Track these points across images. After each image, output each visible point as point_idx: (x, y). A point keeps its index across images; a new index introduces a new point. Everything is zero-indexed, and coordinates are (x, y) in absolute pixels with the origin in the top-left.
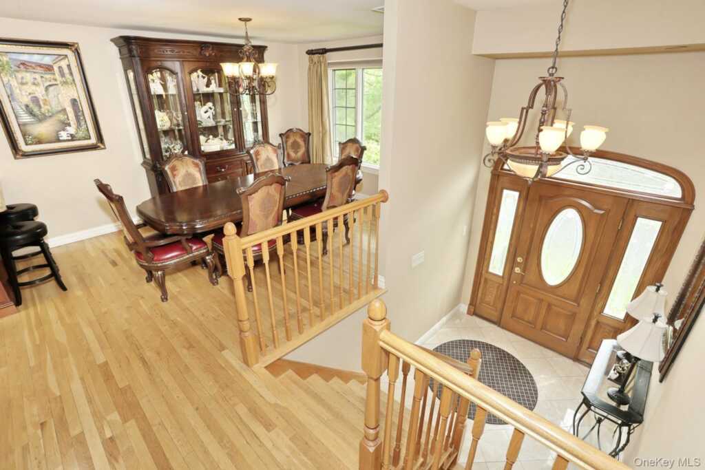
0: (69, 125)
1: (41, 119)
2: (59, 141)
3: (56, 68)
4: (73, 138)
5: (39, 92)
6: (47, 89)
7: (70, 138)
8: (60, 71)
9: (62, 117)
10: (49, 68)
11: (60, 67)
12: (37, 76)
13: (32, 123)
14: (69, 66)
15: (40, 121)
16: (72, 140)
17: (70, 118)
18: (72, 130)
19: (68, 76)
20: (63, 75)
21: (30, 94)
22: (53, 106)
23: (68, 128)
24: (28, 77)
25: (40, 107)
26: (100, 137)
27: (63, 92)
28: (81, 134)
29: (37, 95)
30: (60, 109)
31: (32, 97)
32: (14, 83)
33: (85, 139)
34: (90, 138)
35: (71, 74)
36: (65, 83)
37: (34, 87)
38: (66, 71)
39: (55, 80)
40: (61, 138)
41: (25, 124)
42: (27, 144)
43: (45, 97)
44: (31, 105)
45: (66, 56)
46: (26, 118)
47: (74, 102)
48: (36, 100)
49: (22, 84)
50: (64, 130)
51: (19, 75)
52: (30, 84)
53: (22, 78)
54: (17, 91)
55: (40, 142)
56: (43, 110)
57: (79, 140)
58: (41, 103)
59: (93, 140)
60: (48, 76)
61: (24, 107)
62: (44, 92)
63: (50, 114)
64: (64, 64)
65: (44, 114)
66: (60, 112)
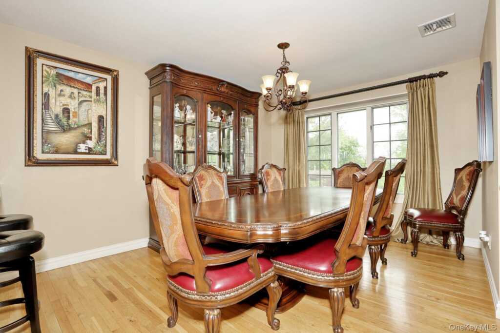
0: (90, 138)
1: (65, 129)
2: (76, 152)
3: (94, 88)
4: (90, 151)
5: (73, 105)
6: (80, 103)
7: (87, 151)
8: (97, 91)
9: (86, 130)
10: (89, 86)
11: (98, 88)
12: (76, 91)
13: (56, 132)
14: (106, 88)
15: (64, 131)
16: (88, 154)
17: (93, 133)
18: (91, 144)
19: (102, 95)
20: (98, 94)
21: (63, 105)
22: (81, 119)
23: (88, 141)
24: (68, 90)
25: (69, 118)
26: (115, 155)
27: (94, 108)
28: (99, 148)
29: (69, 107)
30: (87, 122)
31: (64, 108)
32: (52, 93)
33: (101, 154)
34: (106, 154)
35: (106, 94)
36: (98, 101)
37: (69, 100)
38: (102, 91)
39: (91, 97)
40: (78, 150)
41: (49, 132)
42: (43, 152)
43: (77, 110)
44: (61, 116)
45: (106, 79)
46: (51, 126)
47: (101, 119)
48: (66, 111)
49: (60, 95)
50: (84, 143)
51: (59, 87)
52: (66, 97)
53: (62, 91)
54: (52, 101)
55: (56, 152)
56: (70, 121)
57: (95, 154)
58: (71, 115)
59: (108, 156)
60: (85, 93)
61: (53, 117)
62: (77, 105)
63: (76, 126)
64: (102, 85)
65: (69, 125)
66: (85, 125)
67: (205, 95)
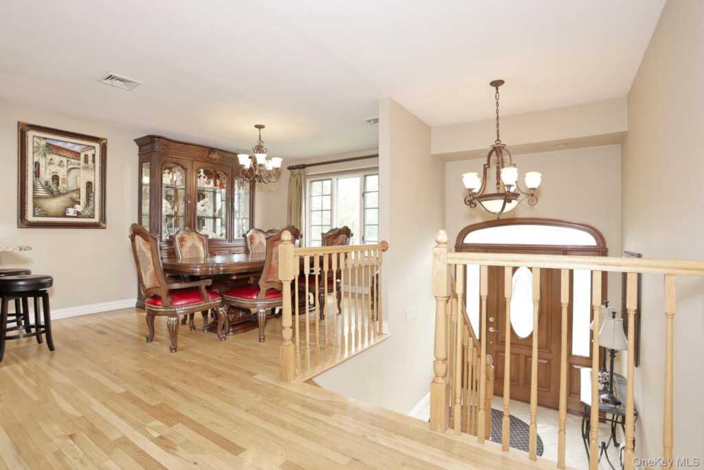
0: (79, 203)
1: (53, 194)
2: (65, 216)
3: (82, 156)
4: (79, 215)
5: (62, 173)
6: (69, 171)
7: (76, 215)
8: (85, 158)
9: (74, 195)
10: (77, 155)
11: (86, 156)
12: (65, 160)
13: (46, 198)
14: (94, 156)
15: (54, 196)
16: (77, 217)
17: (81, 198)
18: (79, 208)
19: (90, 162)
20: (86, 161)
21: (53, 173)
22: (70, 185)
23: (77, 206)
24: (57, 159)
25: (58, 184)
26: (103, 218)
27: (82, 174)
28: (87, 212)
29: (59, 174)
30: (75, 188)
31: (54, 176)
32: (42, 162)
33: (89, 217)
34: (93, 218)
35: (94, 161)
36: (86, 168)
37: (59, 168)
38: (90, 158)
39: (79, 164)
40: (67, 214)
41: (40, 197)
42: (34, 216)
43: (65, 177)
44: (51, 182)
45: (94, 147)
46: (42, 192)
47: (89, 185)
48: (56, 178)
49: (50, 164)
50: (72, 207)
51: (49, 157)
52: (56, 165)
53: (51, 159)
54: (42, 169)
55: (47, 216)
56: (60, 187)
57: (84, 217)
58: (60, 181)
59: (96, 220)
60: (73, 161)
61: (43, 183)
62: (66, 173)
63: (65, 192)
64: (90, 153)
65: (59, 191)
66: (73, 191)
67: (195, 163)
